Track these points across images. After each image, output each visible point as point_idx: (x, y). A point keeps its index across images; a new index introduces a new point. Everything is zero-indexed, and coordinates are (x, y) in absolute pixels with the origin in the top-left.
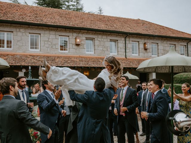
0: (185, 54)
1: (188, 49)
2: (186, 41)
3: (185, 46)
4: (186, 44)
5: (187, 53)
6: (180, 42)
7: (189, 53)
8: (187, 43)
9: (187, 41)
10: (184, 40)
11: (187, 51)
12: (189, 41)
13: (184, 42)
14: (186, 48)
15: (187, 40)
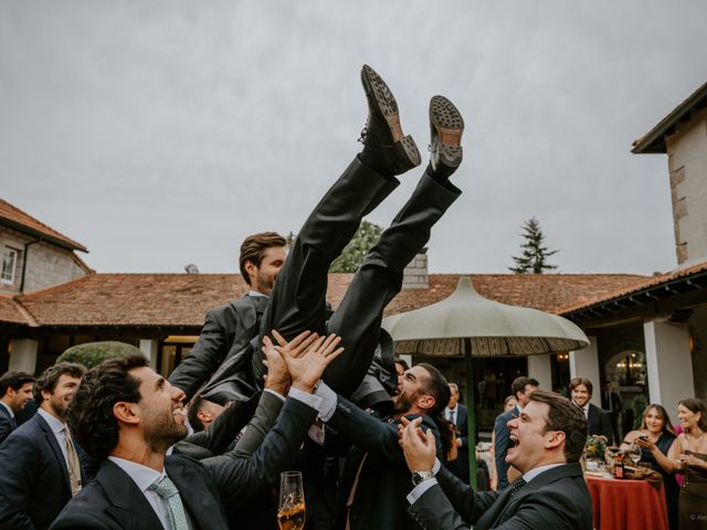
0: (13, 278)
1: (28, 263)
2: (25, 236)
3: (19, 251)
4: (22, 247)
5: (21, 275)
6: (6, 235)
7: (26, 277)
8: (26, 246)
9: (28, 237)
10: (19, 234)
11: (21, 270)
12: (33, 240)
13: (17, 237)
14: (19, 258)
15: (27, 234)
